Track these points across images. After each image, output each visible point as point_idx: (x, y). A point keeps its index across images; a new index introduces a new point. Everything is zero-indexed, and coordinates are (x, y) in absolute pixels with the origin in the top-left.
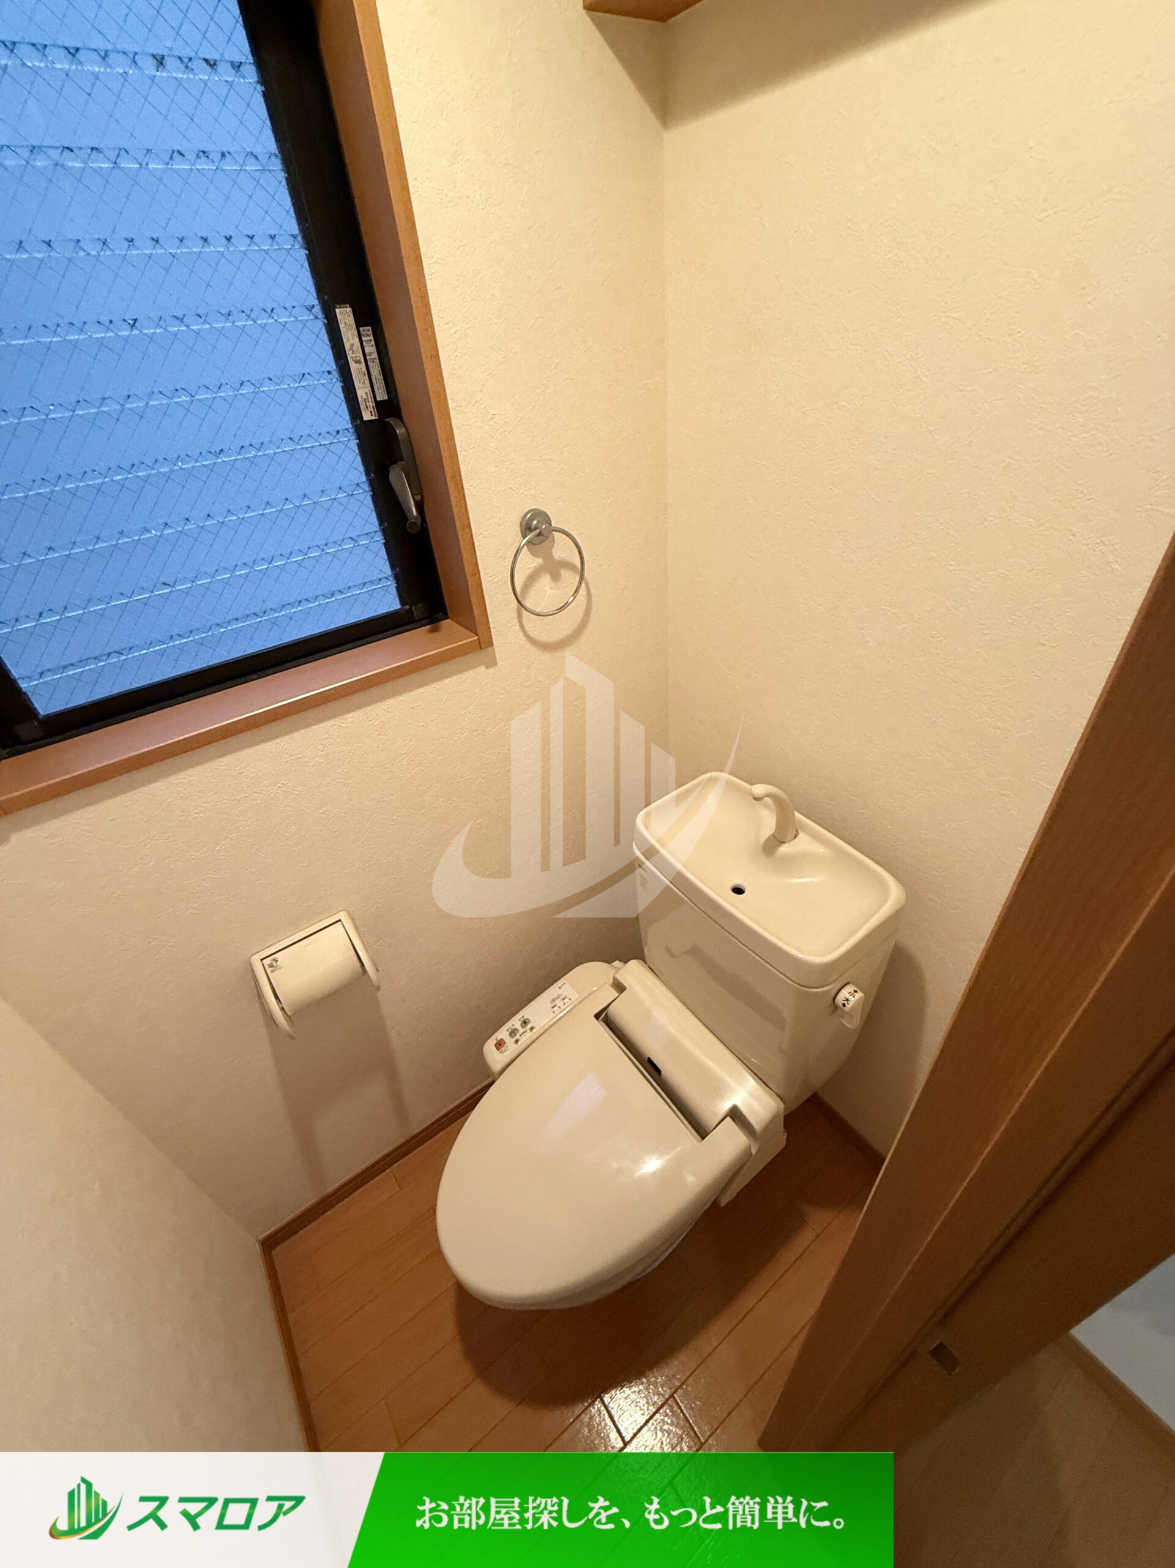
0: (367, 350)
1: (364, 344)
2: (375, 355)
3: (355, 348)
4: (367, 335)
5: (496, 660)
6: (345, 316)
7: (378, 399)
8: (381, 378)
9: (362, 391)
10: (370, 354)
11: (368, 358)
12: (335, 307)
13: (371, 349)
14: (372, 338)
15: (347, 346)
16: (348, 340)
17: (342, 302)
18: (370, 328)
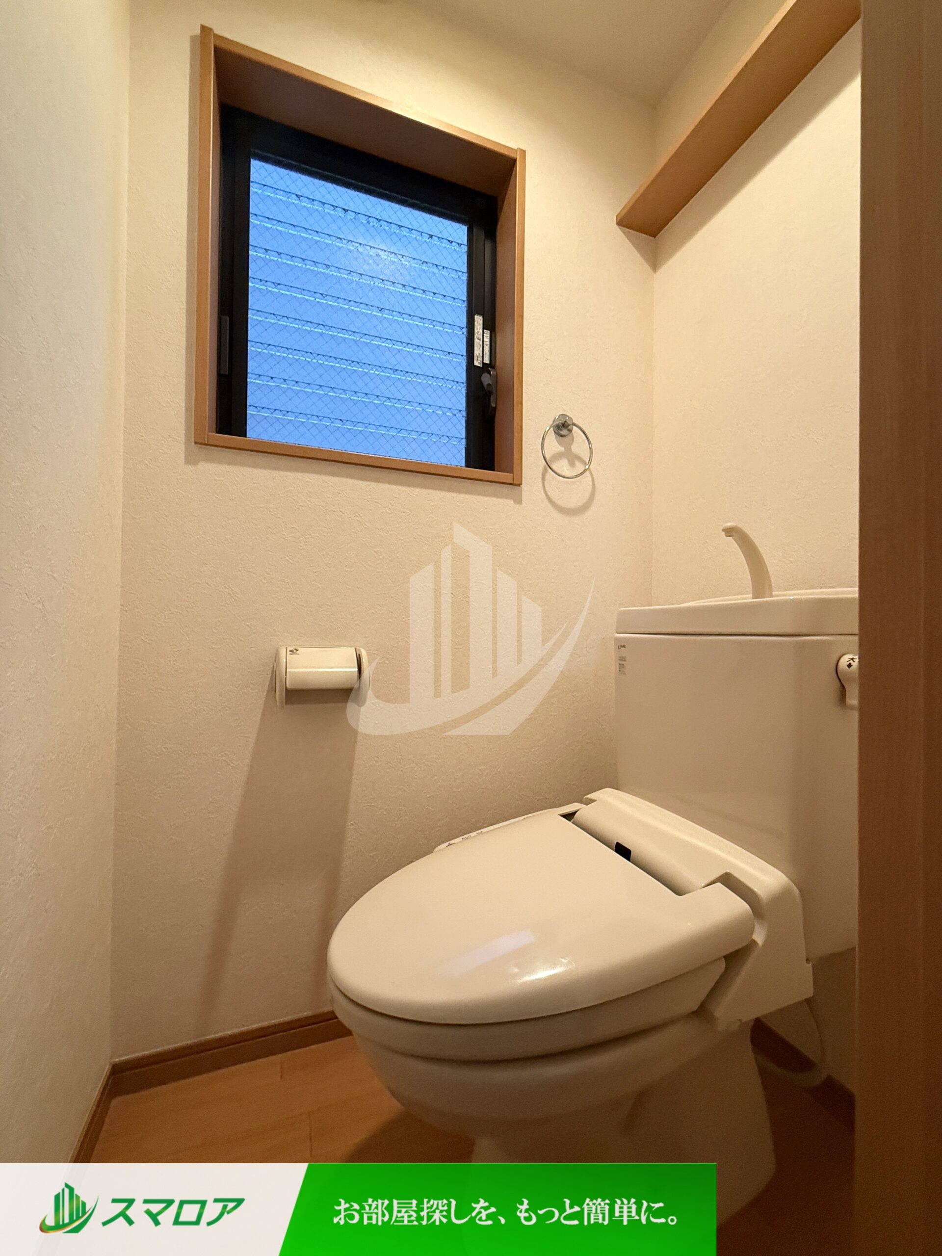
0: (485, 339)
1: (484, 337)
2: (488, 343)
3: (479, 333)
4: (487, 334)
5: (521, 500)
6: (479, 320)
7: (484, 362)
8: (488, 353)
9: (477, 351)
10: (486, 342)
11: (485, 343)
12: (475, 315)
13: (487, 340)
14: (489, 335)
15: (476, 331)
16: (477, 329)
17: (479, 314)
18: (489, 331)
